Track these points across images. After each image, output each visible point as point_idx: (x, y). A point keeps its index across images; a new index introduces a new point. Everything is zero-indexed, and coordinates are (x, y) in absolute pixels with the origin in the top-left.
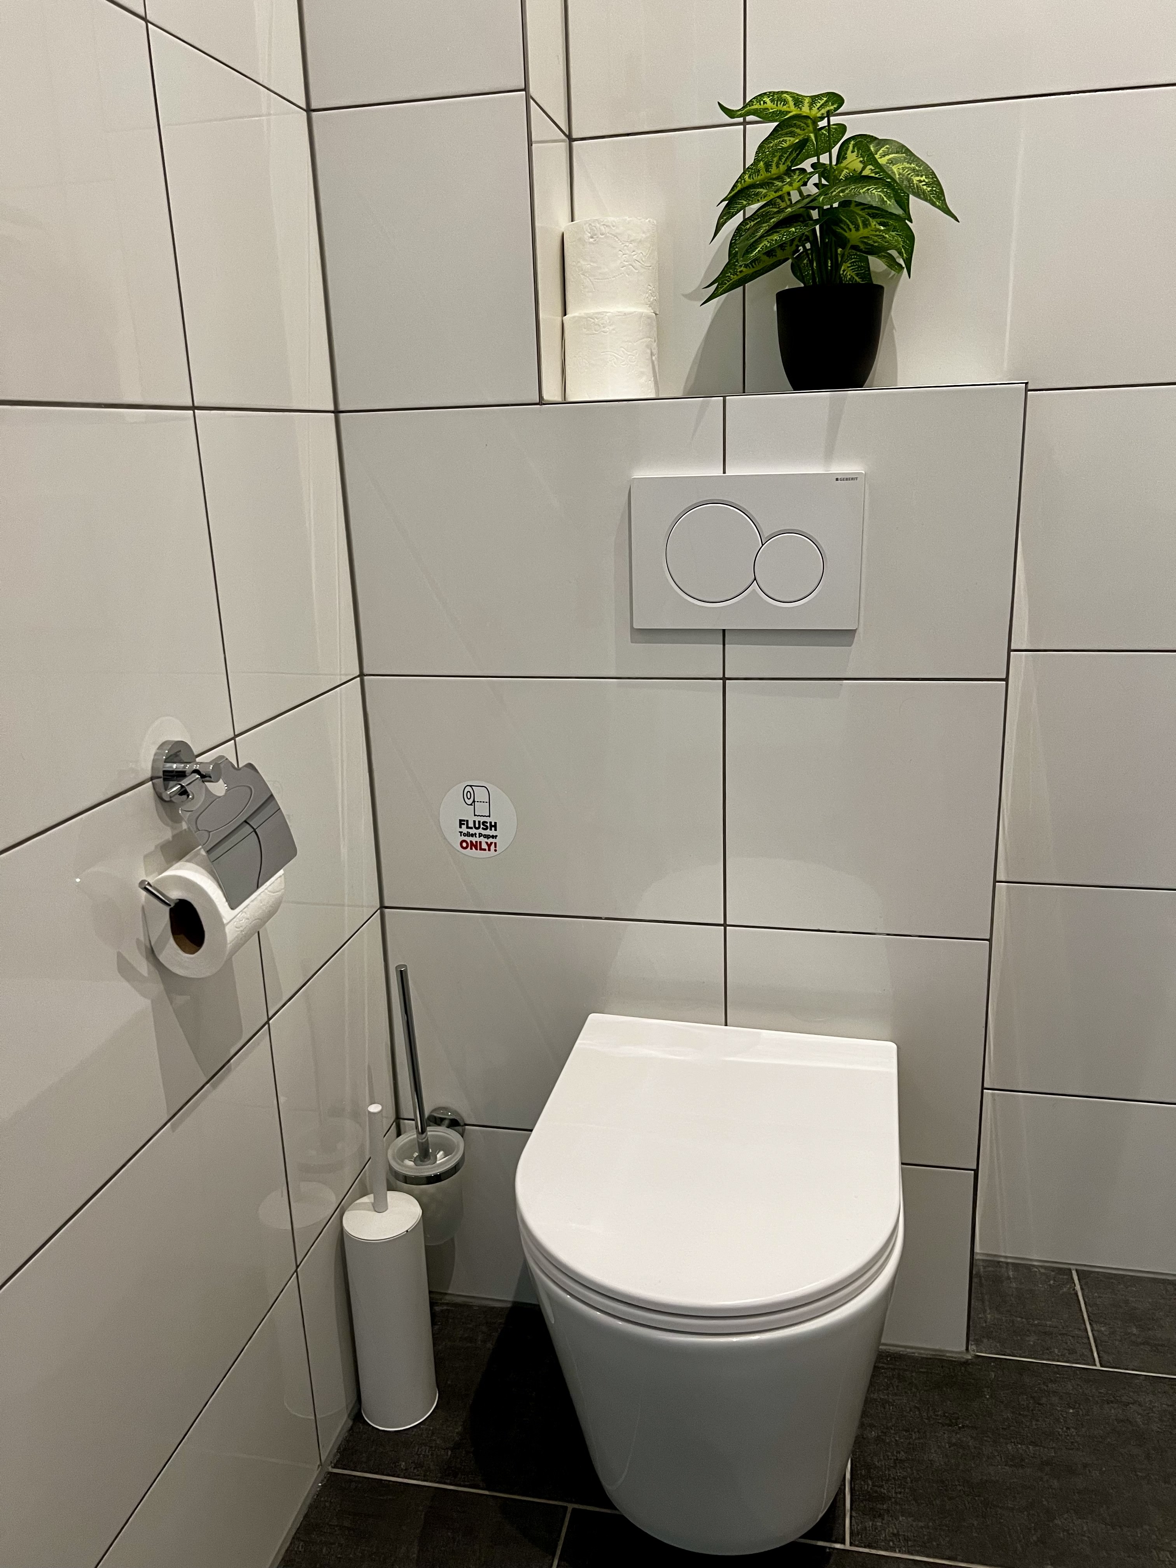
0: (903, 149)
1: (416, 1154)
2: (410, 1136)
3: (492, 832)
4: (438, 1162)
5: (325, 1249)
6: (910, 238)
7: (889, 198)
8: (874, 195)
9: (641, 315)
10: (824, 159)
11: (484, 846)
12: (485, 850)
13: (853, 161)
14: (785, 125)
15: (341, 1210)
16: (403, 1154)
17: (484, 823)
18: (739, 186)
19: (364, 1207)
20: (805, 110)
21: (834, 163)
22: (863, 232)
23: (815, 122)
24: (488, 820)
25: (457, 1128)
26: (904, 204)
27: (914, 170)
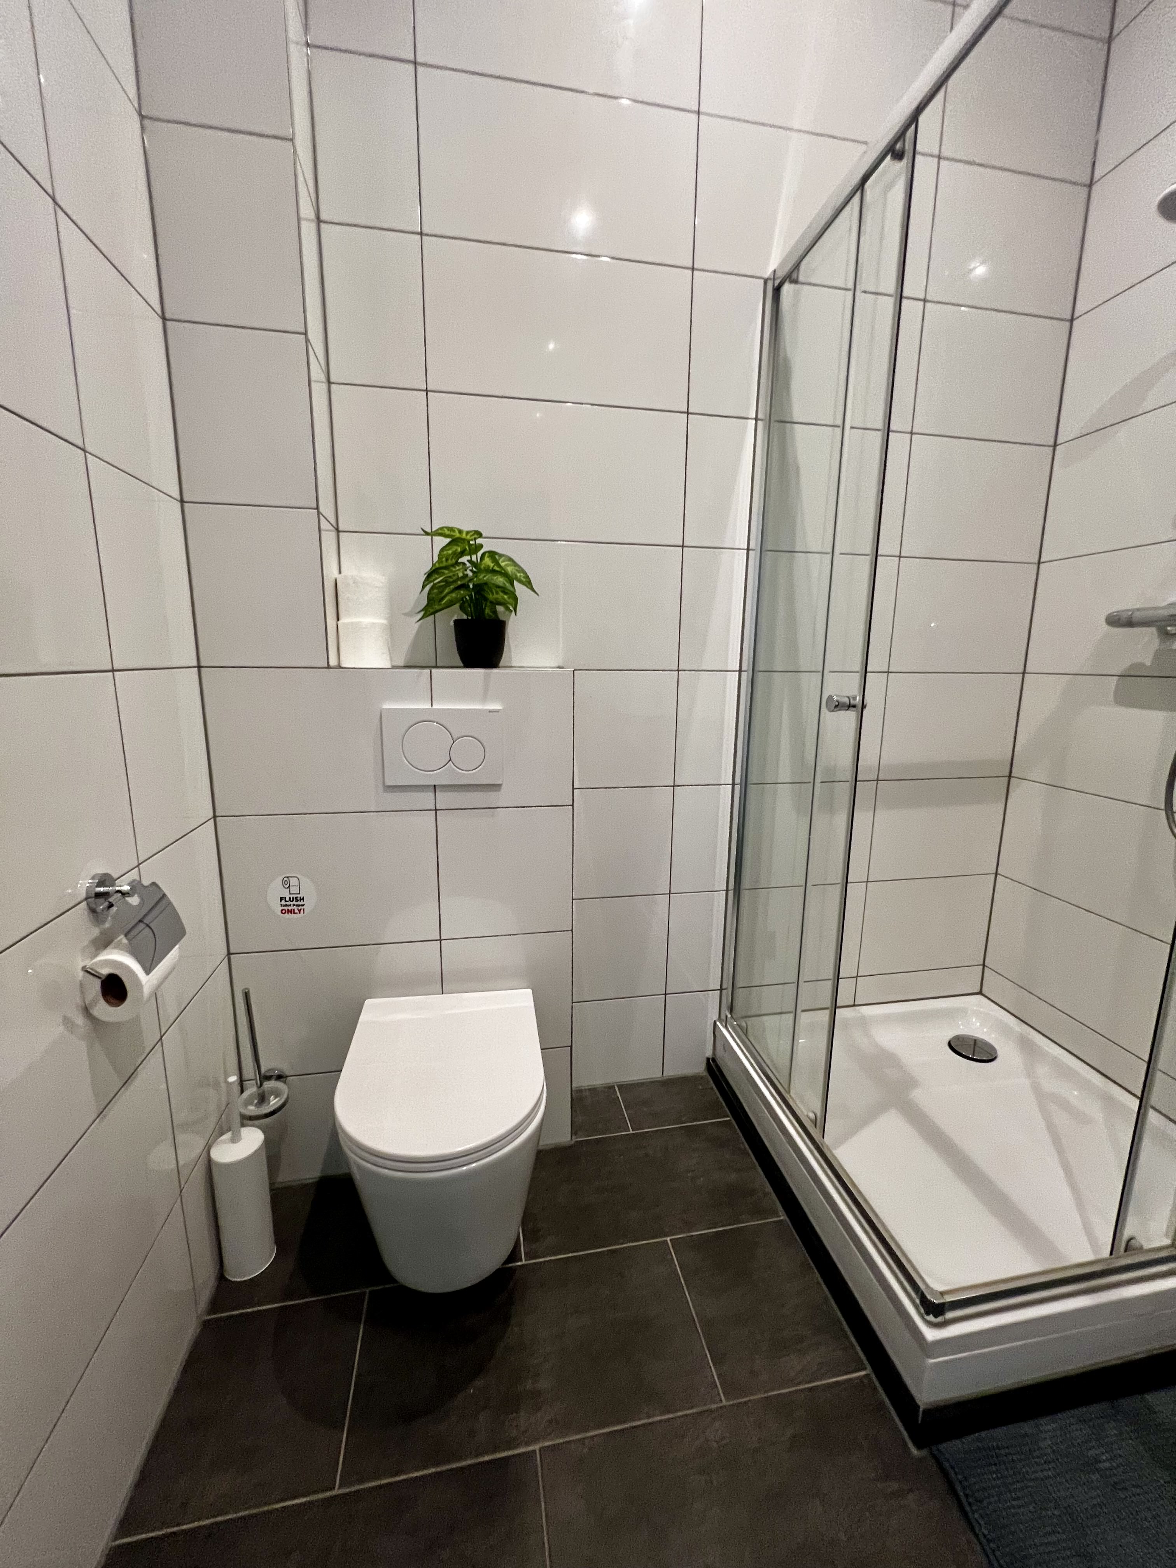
0: (510, 559)
1: (256, 1101)
2: (251, 1090)
3: (302, 903)
4: (272, 1103)
5: (199, 1173)
6: (516, 599)
7: (508, 582)
8: (500, 580)
9: (382, 624)
10: (474, 558)
11: (296, 911)
12: (297, 913)
13: (487, 561)
14: (454, 541)
15: (208, 1148)
16: (248, 1102)
17: (296, 898)
18: (434, 568)
19: (224, 1142)
20: (464, 536)
21: (479, 561)
22: (495, 596)
23: (469, 542)
24: (299, 896)
25: (282, 1080)
26: (512, 585)
27: (517, 570)
